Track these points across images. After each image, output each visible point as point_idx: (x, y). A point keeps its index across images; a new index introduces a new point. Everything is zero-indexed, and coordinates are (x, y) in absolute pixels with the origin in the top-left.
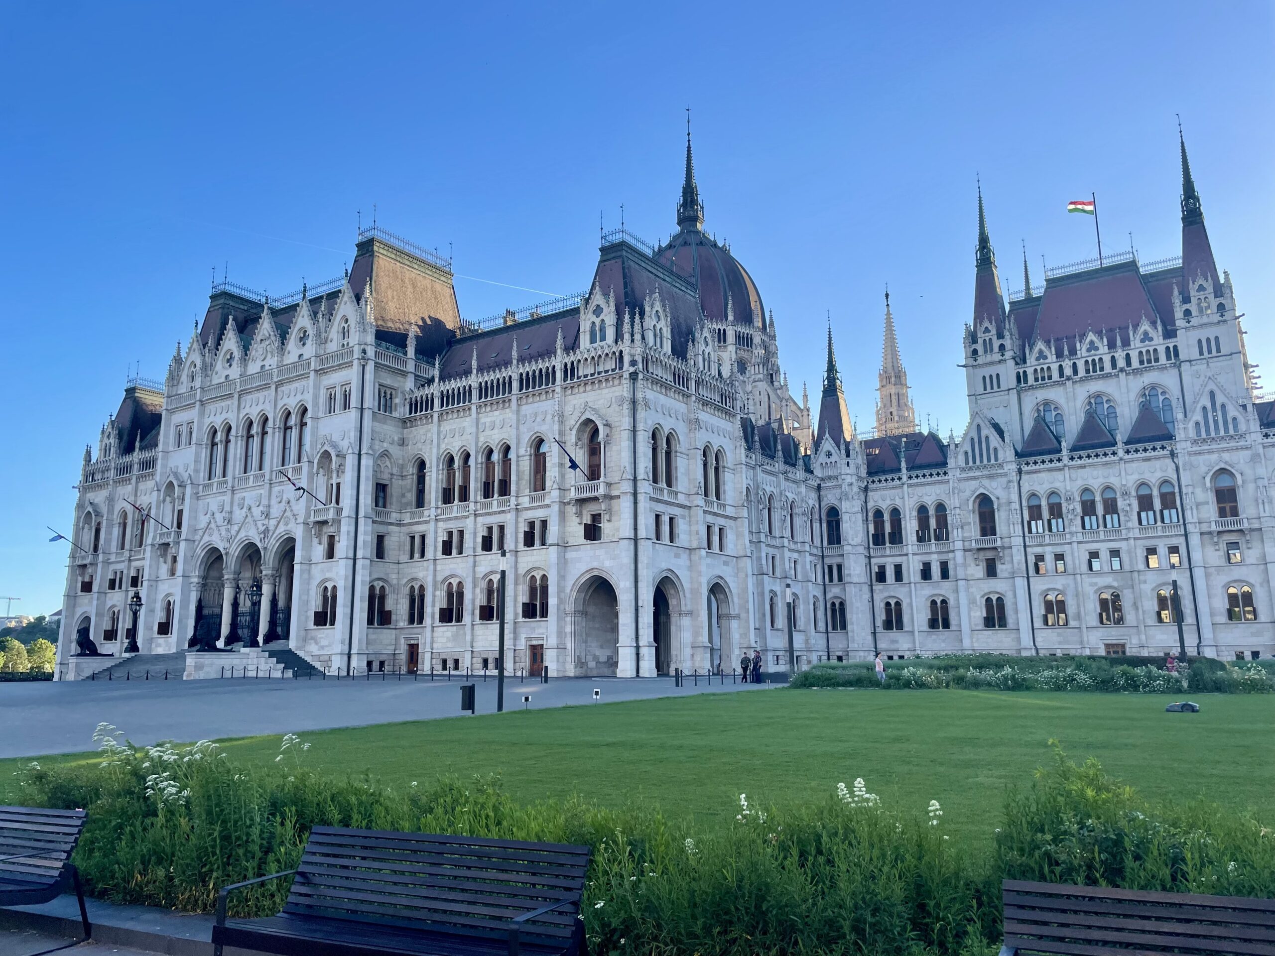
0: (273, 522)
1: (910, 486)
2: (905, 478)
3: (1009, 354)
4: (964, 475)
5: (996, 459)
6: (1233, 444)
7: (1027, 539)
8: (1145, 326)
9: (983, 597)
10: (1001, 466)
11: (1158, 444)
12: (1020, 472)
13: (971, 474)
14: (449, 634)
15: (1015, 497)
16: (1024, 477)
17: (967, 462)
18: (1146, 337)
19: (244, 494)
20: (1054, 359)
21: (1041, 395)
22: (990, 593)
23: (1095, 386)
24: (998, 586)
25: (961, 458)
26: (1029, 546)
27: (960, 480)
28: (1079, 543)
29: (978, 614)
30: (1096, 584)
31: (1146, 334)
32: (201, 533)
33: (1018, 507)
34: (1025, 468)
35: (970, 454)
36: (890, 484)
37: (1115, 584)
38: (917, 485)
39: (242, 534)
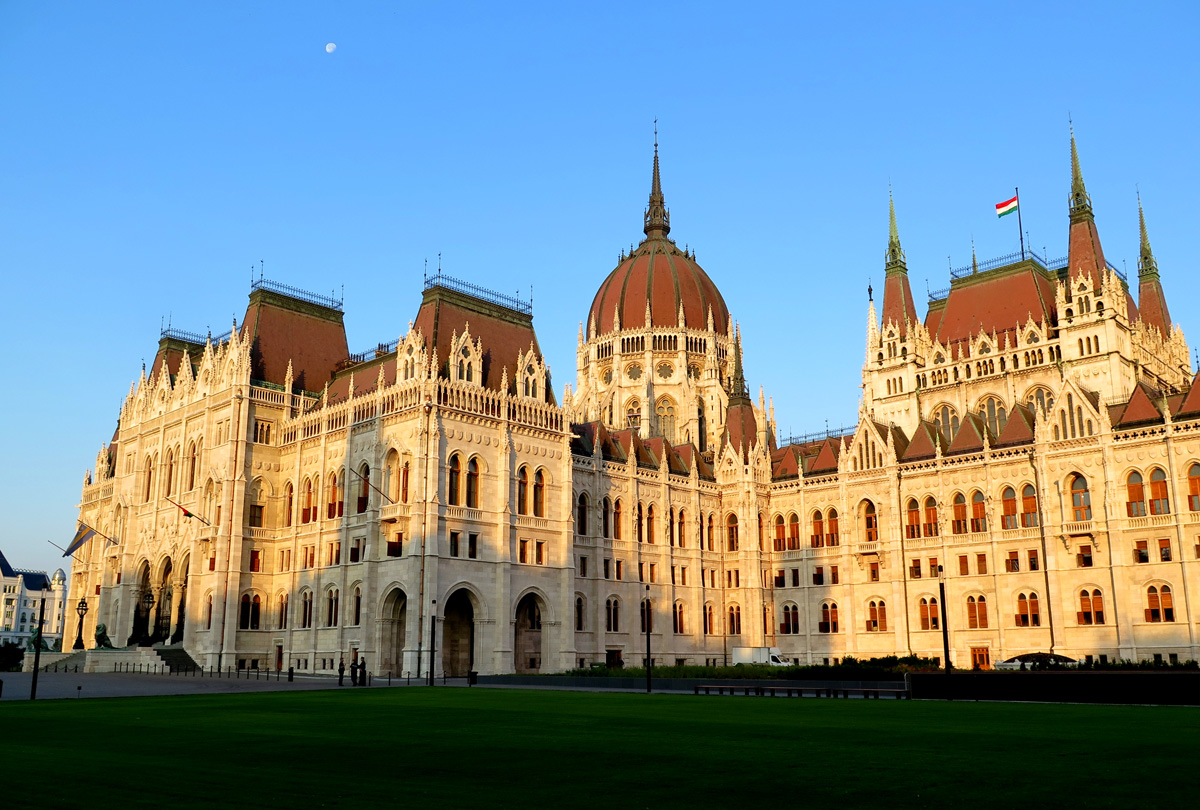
0: (180, 539)
1: (806, 492)
2: (802, 484)
3: (910, 358)
4: (852, 481)
5: (881, 465)
6: (1086, 447)
7: (905, 543)
8: (1031, 326)
9: (867, 600)
10: (883, 472)
11: (1020, 448)
12: (899, 477)
13: (858, 480)
14: (302, 638)
15: (894, 502)
16: (903, 482)
17: (855, 468)
18: (1033, 338)
19: (165, 515)
20: (950, 363)
21: (938, 398)
22: (873, 597)
23: (986, 389)
24: (879, 591)
25: (851, 464)
26: (907, 551)
27: (849, 486)
28: (950, 547)
29: (863, 617)
30: (964, 588)
31: (1032, 334)
32: (138, 547)
33: (898, 512)
34: (904, 473)
35: (858, 460)
36: (790, 490)
37: (981, 588)
38: (811, 491)
39: (162, 550)
